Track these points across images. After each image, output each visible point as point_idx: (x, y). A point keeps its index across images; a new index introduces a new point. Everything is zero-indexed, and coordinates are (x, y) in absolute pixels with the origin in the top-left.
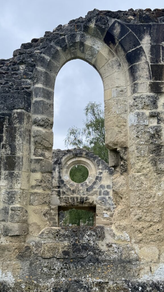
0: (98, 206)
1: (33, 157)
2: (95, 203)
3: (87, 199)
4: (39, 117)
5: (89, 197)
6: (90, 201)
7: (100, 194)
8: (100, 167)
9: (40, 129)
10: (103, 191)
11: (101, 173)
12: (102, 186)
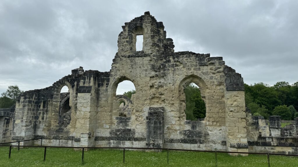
0: (127, 115)
1: (53, 109)
2: (126, 114)
3: (123, 113)
4: (55, 100)
5: (124, 112)
6: (124, 114)
7: (128, 111)
8: (128, 102)
9: (55, 103)
10: (129, 110)
11: (128, 104)
12: (128, 109)
